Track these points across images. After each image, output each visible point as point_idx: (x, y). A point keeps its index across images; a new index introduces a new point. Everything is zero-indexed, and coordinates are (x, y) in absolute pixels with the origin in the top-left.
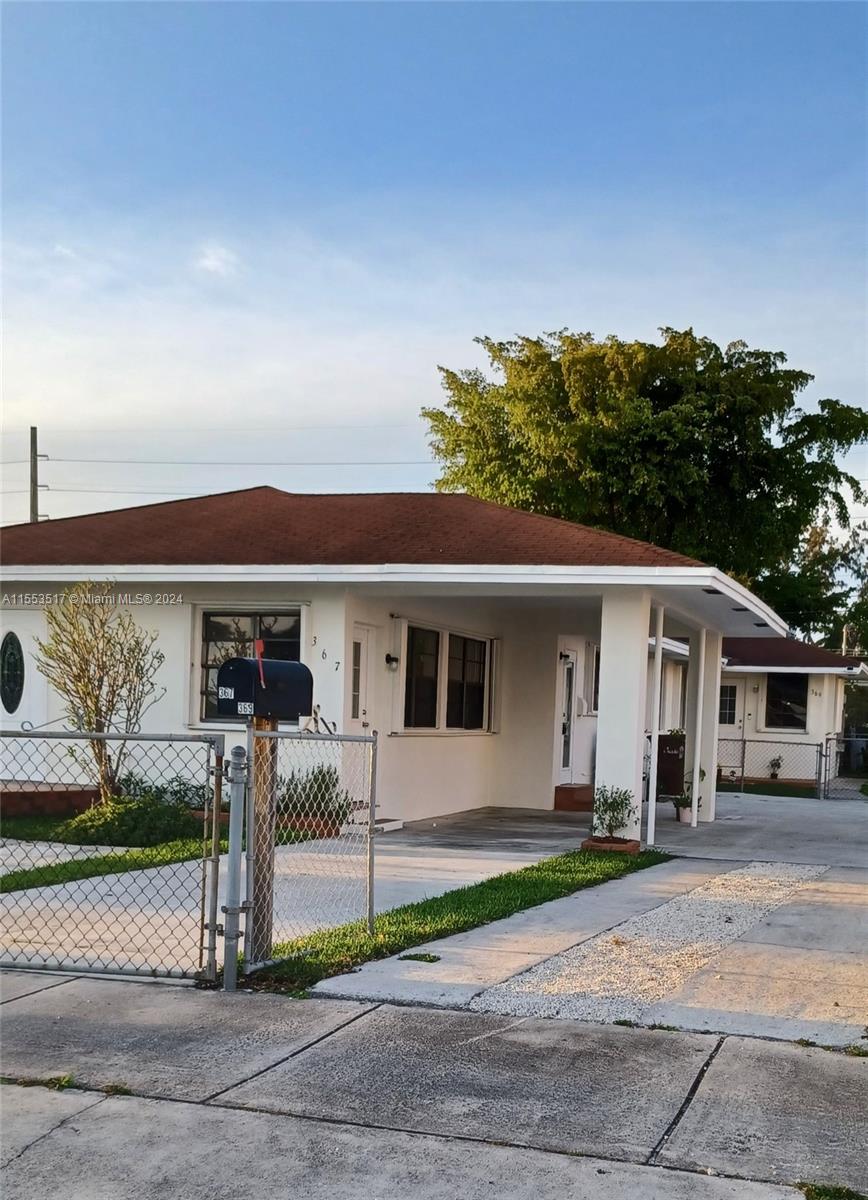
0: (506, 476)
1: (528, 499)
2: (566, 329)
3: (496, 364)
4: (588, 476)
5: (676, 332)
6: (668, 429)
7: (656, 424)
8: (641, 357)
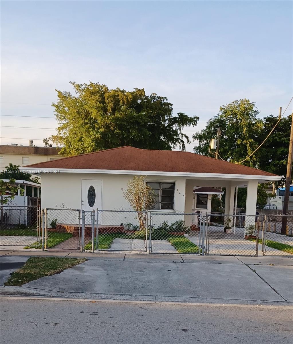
0: (92, 130)
1: (99, 138)
2: (98, 83)
3: (77, 91)
4: (117, 132)
5: (139, 89)
6: (141, 119)
7: (138, 117)
8: (130, 96)
